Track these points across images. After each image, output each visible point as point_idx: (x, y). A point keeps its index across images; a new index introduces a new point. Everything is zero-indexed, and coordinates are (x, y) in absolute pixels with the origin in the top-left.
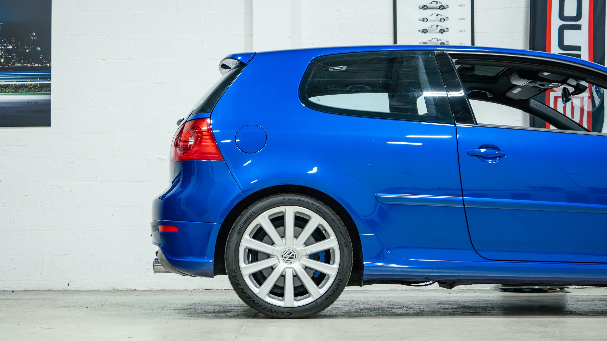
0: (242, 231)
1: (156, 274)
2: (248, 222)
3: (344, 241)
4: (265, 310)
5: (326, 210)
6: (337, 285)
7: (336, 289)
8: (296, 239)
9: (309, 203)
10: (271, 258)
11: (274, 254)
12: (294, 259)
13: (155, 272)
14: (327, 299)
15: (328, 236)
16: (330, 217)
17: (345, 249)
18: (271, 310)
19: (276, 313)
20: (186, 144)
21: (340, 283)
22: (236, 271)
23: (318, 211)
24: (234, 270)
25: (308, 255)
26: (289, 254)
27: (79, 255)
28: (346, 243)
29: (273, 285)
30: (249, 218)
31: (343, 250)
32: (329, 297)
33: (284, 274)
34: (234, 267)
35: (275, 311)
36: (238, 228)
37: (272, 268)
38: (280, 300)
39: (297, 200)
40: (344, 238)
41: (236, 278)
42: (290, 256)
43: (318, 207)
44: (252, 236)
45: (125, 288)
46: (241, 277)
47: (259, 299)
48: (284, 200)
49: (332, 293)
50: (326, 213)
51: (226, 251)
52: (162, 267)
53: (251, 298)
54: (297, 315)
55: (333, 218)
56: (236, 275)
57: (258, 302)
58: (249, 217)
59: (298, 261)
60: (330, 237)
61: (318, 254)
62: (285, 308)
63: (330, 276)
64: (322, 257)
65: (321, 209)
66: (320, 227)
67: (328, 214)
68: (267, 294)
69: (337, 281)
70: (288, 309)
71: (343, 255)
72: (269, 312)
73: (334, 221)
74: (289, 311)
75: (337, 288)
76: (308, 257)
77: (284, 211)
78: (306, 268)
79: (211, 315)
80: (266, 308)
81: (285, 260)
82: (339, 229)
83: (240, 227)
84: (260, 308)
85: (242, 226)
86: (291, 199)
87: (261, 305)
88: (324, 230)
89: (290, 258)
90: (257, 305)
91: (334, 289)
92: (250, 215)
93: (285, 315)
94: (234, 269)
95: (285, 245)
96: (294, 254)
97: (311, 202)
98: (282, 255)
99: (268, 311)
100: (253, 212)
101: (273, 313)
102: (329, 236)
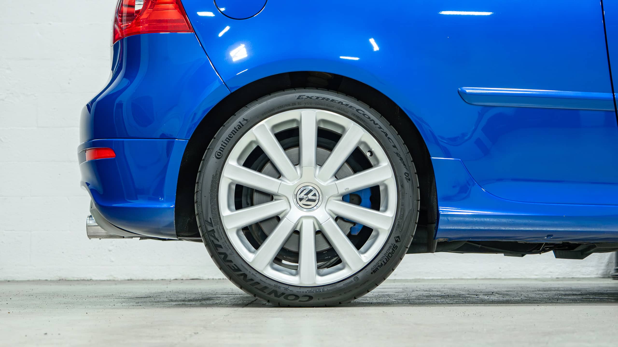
0: (225, 153)
1: (92, 239)
2: (235, 137)
3: (405, 170)
4: (265, 291)
5: (372, 117)
6: (392, 247)
7: (390, 255)
8: (320, 168)
9: (342, 103)
10: (276, 200)
11: (280, 192)
12: (317, 201)
13: (90, 236)
14: (375, 272)
15: (376, 163)
16: (380, 128)
17: (407, 185)
18: (275, 292)
19: (284, 298)
20: (131, 9)
21: (398, 244)
22: (213, 224)
23: (358, 117)
24: (210, 221)
25: (341, 195)
26: (307, 194)
27: (11, 231)
28: (408, 174)
29: (279, 248)
30: (237, 131)
31: (402, 186)
32: (379, 268)
33: (298, 229)
34: (210, 215)
35: (283, 294)
36: (217, 148)
37: (277, 219)
38: (291, 274)
39: (322, 98)
40: (404, 165)
41: (214, 235)
42: (310, 196)
43: (359, 111)
44: (243, 162)
45: (77, 278)
46: (223, 233)
47: (254, 273)
48: (298, 98)
49: (383, 261)
50: (373, 122)
51: (198, 188)
52: (99, 227)
53: (241, 271)
54: (321, 301)
55: (386, 130)
56: (213, 230)
57: (253, 277)
58: (237, 128)
59: (323, 205)
60: (380, 164)
61: (358, 194)
62: (301, 288)
63: (380, 230)
64: (366, 198)
65: (363, 114)
66: (362, 148)
67: (376, 123)
68: (268, 264)
69: (392, 241)
70: (305, 290)
71: (403, 195)
72: (273, 295)
73: (386, 135)
74: (308, 294)
75: (392, 253)
76: (341, 198)
77: (298, 118)
78: (338, 219)
79: (174, 303)
80: (266, 288)
81: (301, 203)
82: (395, 149)
83: (220, 146)
84: (256, 288)
85: (224, 144)
86: (311, 98)
87: (258, 283)
88: (369, 151)
89: (309, 200)
90: (251, 282)
91: (387, 254)
92: (239, 125)
93: (300, 301)
94: (210, 218)
95: (299, 177)
96: (317, 195)
97: (346, 102)
98: (296, 194)
99: (270, 294)
100: (244, 119)
101: (279, 297)
102: (378, 161)
